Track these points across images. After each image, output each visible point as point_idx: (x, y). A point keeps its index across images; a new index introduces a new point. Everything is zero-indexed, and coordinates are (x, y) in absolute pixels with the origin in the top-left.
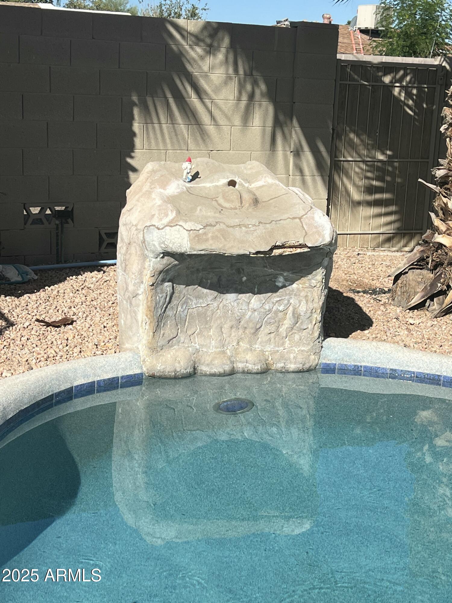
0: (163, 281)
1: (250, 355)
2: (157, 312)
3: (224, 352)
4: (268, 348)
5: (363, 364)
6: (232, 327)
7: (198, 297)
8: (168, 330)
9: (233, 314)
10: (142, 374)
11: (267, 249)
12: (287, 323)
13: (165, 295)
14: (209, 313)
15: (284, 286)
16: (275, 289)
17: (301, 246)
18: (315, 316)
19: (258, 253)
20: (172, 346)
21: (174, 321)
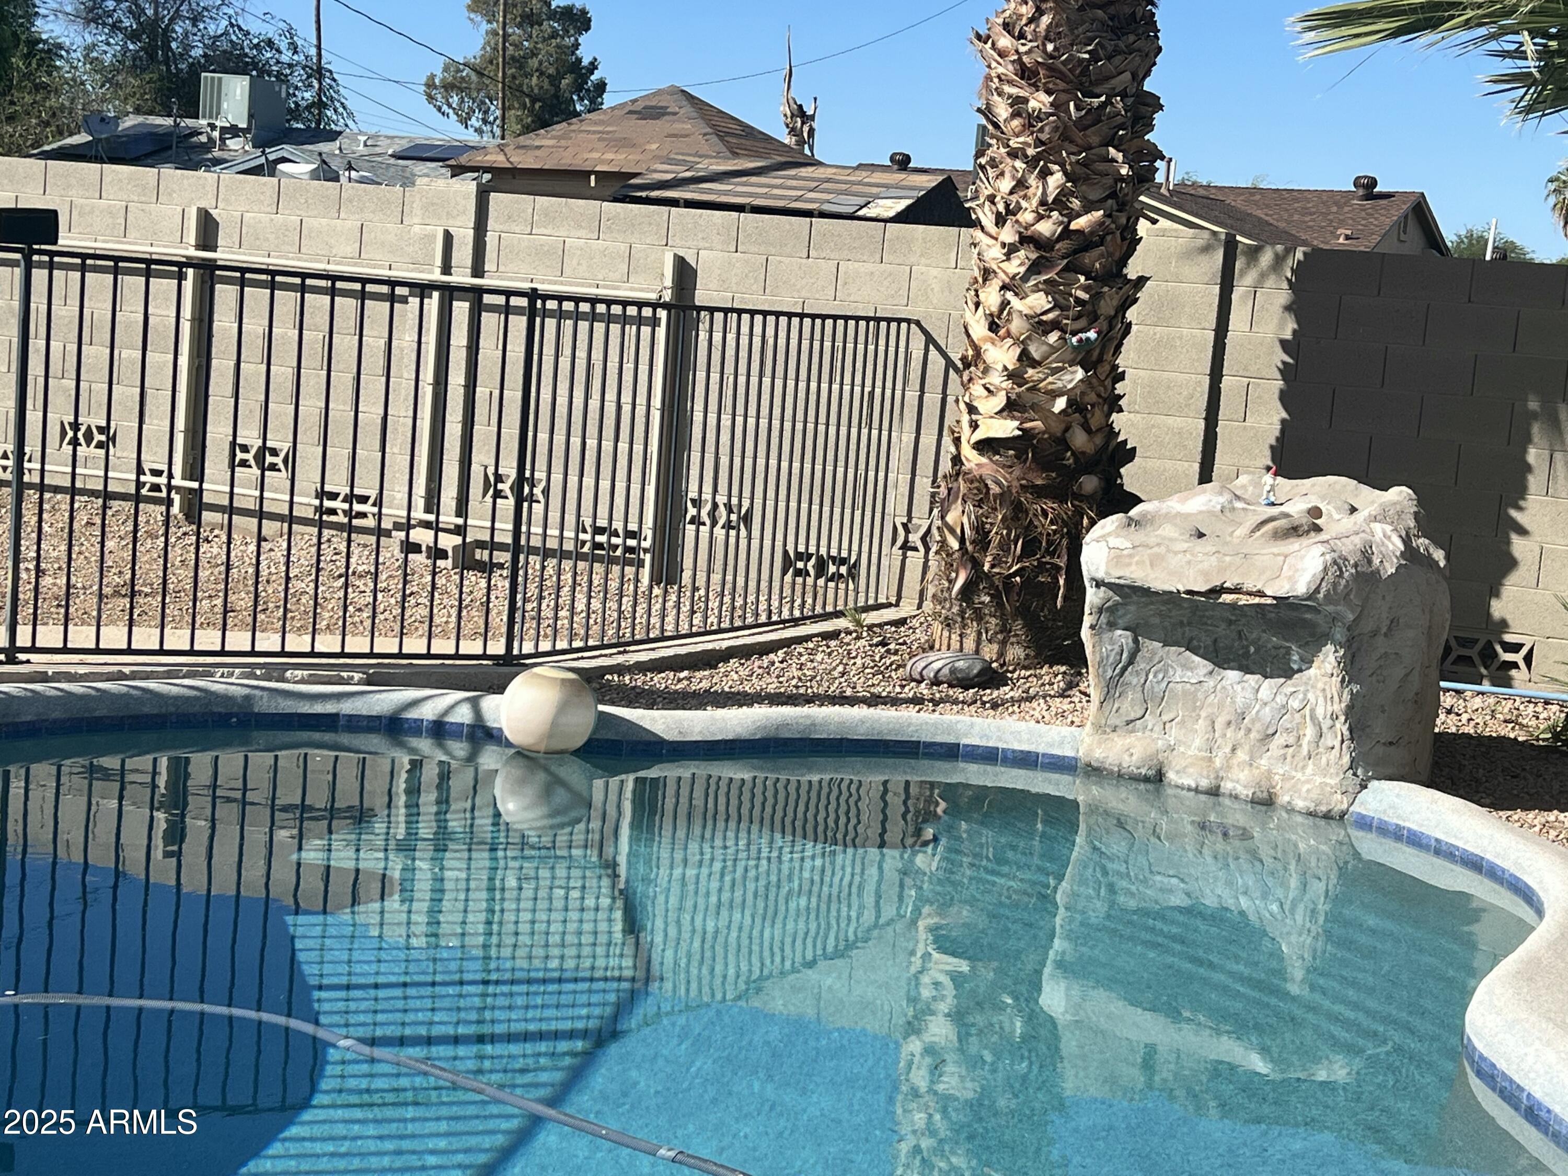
0: (1112, 625)
1: (1246, 772)
2: (1105, 672)
3: (1210, 759)
4: (1280, 769)
5: (1407, 824)
6: (1229, 723)
7: (1186, 666)
8: (1129, 705)
9: (1233, 702)
10: (1076, 759)
11: (1203, 589)
12: (1310, 732)
13: (1117, 648)
14: (1200, 695)
15: (1300, 670)
16: (1288, 673)
17: (1260, 594)
18: (1338, 725)
19: (1189, 592)
20: (1133, 731)
21: (1139, 695)
